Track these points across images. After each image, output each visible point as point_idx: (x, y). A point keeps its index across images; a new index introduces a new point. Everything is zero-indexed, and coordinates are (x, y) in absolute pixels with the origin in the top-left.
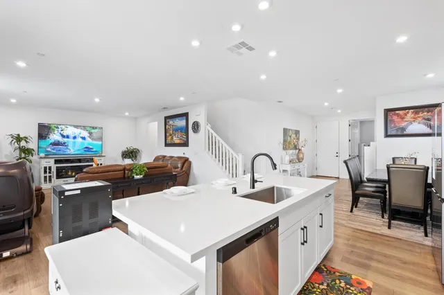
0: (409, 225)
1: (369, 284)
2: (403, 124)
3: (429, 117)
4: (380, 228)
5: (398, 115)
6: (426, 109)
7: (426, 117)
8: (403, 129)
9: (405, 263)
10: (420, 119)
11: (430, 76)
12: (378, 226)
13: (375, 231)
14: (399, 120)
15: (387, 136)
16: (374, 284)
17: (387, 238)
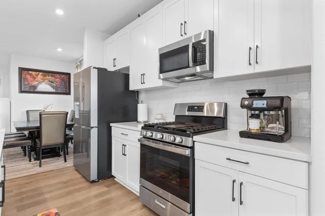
0: (51, 159)
1: (55, 211)
2: (35, 83)
3: (53, 80)
4: (32, 170)
5: (31, 74)
6: (51, 74)
7: (51, 80)
8: (35, 87)
9: (66, 183)
10: (47, 81)
11: (60, 50)
12: (30, 169)
13: (32, 173)
14: (32, 79)
15: (21, 92)
16: (58, 208)
17: (44, 174)
